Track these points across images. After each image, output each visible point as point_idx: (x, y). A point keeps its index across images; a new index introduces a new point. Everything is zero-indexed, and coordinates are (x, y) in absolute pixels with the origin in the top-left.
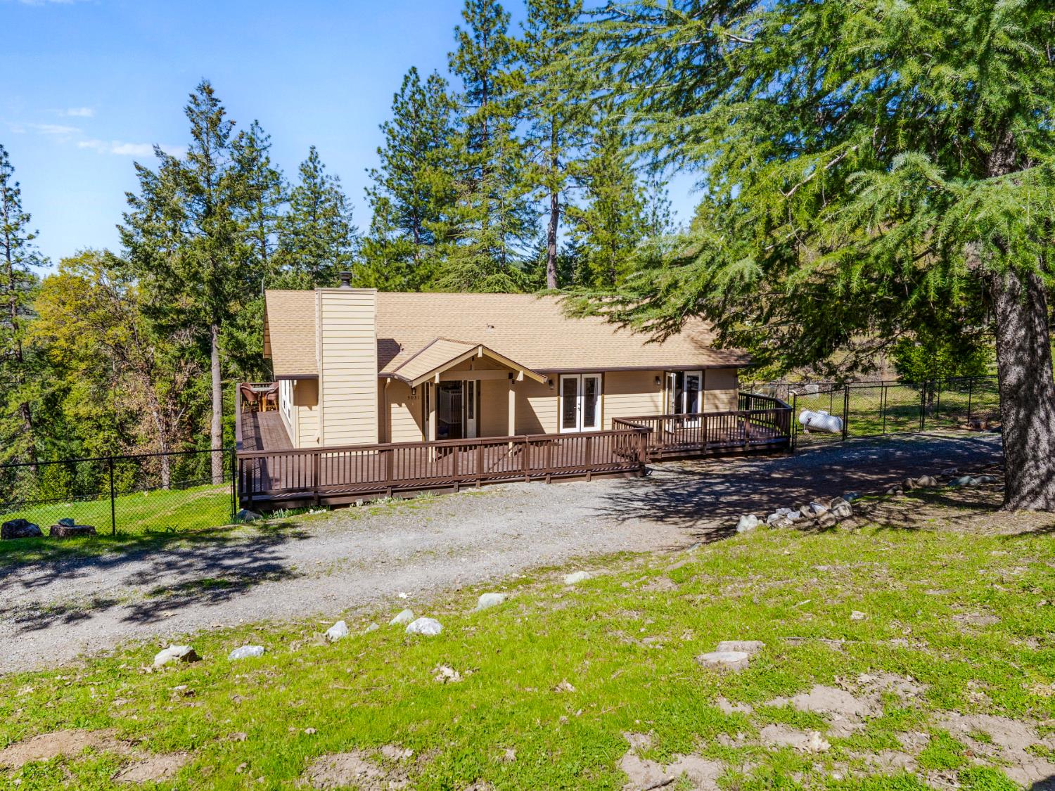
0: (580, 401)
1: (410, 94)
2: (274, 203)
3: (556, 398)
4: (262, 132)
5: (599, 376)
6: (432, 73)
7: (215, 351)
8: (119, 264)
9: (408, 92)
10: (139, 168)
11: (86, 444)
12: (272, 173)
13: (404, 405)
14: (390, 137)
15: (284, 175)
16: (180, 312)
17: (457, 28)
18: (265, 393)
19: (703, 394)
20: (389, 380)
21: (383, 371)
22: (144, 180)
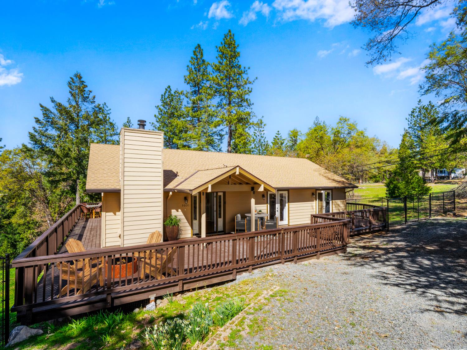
0: (278, 206)
1: (168, 95)
2: (111, 136)
3: (266, 205)
4: (107, 107)
5: (286, 193)
6: (176, 90)
7: (78, 191)
8: (29, 150)
9: (167, 95)
10: (42, 106)
11: (21, 236)
12: (111, 123)
13: (180, 210)
14: (159, 111)
15: (116, 124)
16: (61, 174)
17: (188, 66)
18: (94, 208)
19: (332, 202)
20: (171, 193)
21: (167, 187)
22: (45, 112)
